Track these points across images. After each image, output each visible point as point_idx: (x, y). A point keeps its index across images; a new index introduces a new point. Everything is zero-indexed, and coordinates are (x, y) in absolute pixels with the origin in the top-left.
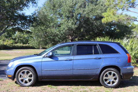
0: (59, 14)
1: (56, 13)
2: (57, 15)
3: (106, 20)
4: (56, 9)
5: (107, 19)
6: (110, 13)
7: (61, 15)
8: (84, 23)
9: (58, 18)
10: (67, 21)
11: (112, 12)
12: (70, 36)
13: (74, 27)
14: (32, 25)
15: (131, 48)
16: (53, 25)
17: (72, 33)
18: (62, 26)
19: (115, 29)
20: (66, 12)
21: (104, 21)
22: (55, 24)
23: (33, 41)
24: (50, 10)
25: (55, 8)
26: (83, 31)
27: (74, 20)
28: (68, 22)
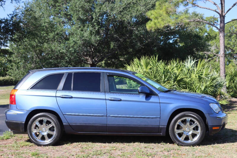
0: (66, 15)
1: (60, 13)
2: (62, 17)
3: (154, 26)
4: (59, 6)
5: (155, 24)
6: (161, 12)
7: (69, 17)
8: (116, 32)
9: (64, 22)
10: (80, 29)
11: (164, 9)
12: (90, 57)
13: (94, 39)
14: (11, 38)
15: (199, 76)
16: (54, 37)
17: (92, 52)
18: (71, 39)
19: (176, 42)
20: (79, 11)
21: (150, 26)
22: (57, 34)
23: (17, 70)
24: (48, 8)
25: (57, 4)
26: (114, 46)
27: (93, 26)
28: (82, 30)
